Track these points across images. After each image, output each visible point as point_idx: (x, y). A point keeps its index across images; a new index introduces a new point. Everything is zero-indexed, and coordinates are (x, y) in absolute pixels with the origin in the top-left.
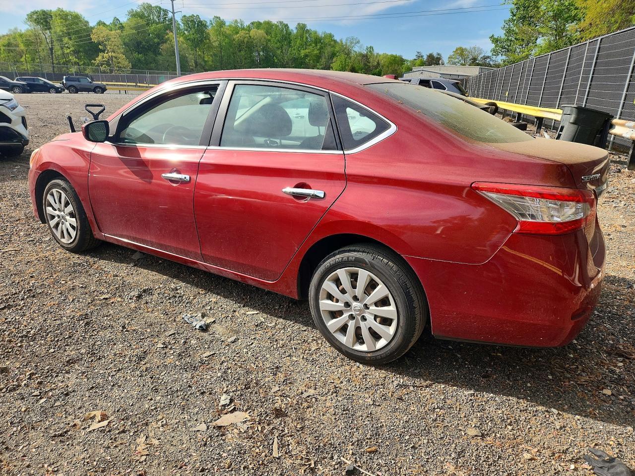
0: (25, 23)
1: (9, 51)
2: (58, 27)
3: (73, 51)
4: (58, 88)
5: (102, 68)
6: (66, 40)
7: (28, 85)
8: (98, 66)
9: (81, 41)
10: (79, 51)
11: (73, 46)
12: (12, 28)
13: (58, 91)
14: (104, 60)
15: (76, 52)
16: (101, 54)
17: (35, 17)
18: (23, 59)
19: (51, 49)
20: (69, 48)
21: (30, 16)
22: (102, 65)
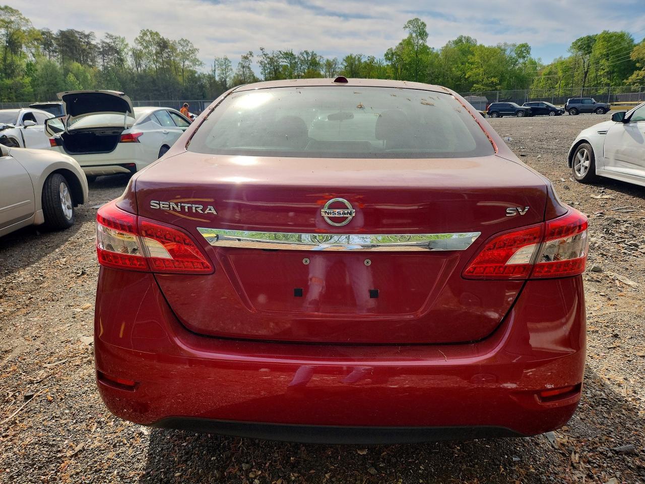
0: (569, 51)
1: (549, 79)
2: (598, 49)
3: (608, 72)
4: (558, 111)
5: (633, 88)
6: (603, 62)
7: (532, 109)
8: (630, 85)
9: (618, 60)
10: (613, 72)
11: (609, 66)
12: (558, 57)
13: (558, 113)
14: (638, 78)
15: (610, 73)
16: (636, 72)
17: (579, 43)
18: (557, 85)
19: (586, 73)
20: (604, 70)
21: (575, 44)
22: (634, 83)
